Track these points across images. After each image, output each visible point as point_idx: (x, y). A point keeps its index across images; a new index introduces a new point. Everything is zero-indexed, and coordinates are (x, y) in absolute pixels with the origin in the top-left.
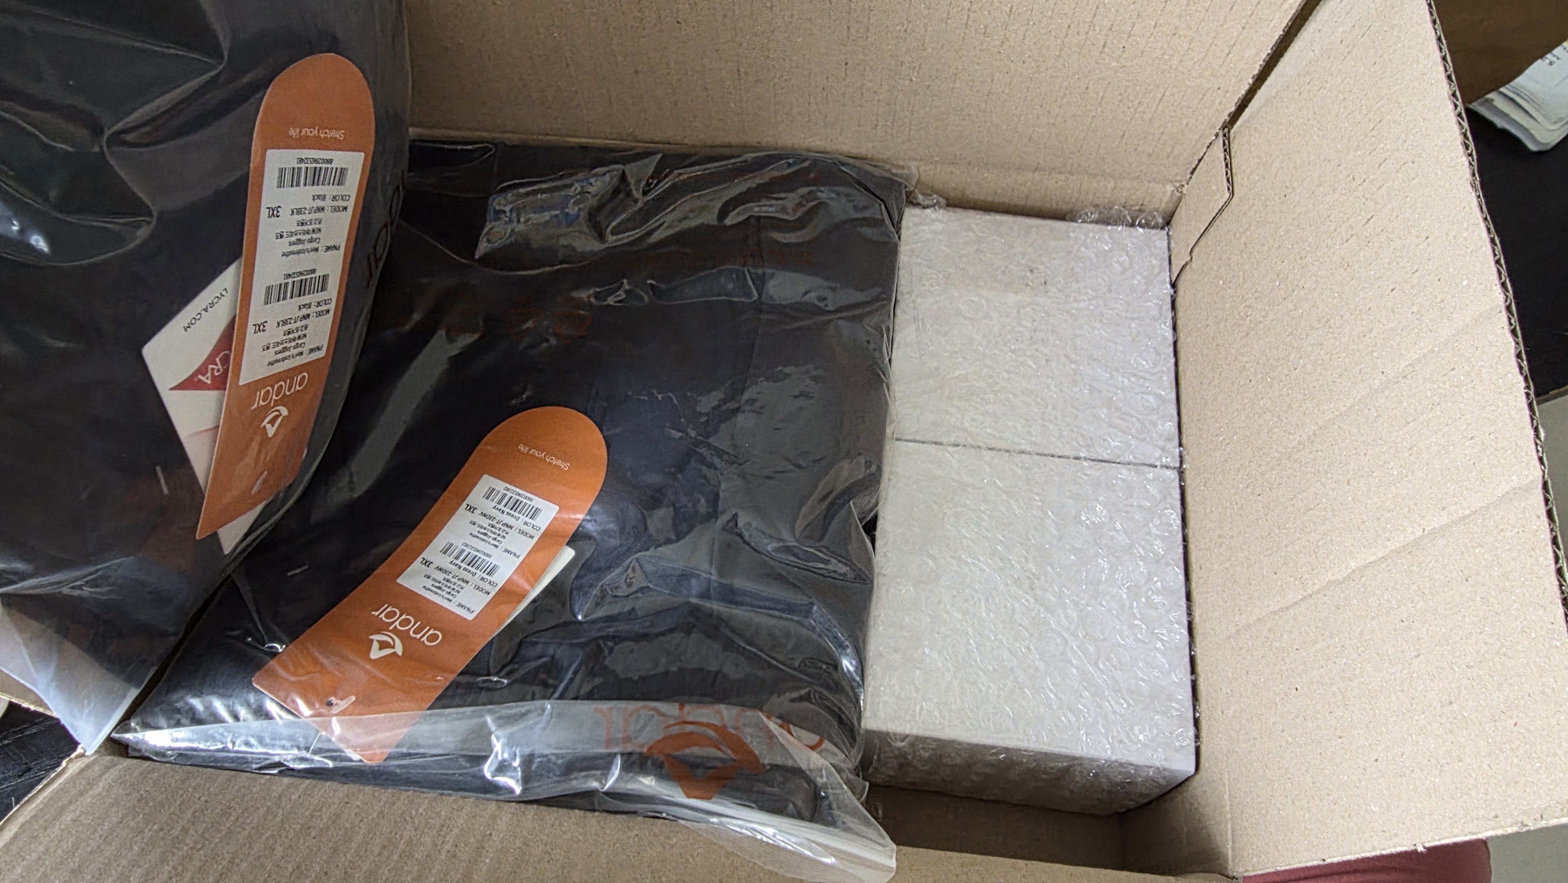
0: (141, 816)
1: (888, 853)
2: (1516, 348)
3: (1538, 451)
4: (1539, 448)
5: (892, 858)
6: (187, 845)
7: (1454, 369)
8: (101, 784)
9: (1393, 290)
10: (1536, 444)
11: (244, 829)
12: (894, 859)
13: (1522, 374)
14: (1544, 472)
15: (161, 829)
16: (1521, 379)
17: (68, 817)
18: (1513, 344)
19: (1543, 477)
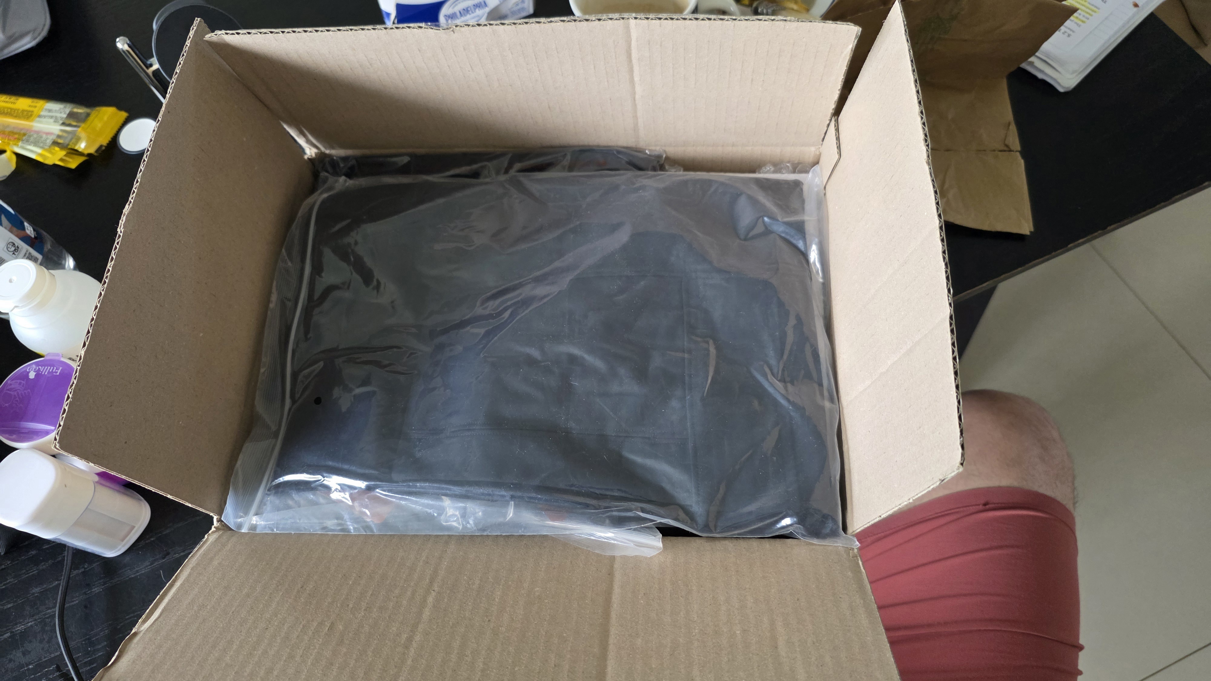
0: (255, 558)
1: (658, 540)
2: (943, 248)
3: (949, 300)
4: (950, 298)
5: (660, 541)
6: (283, 570)
7: (922, 259)
8: (229, 545)
9: (901, 216)
10: (948, 296)
11: (312, 560)
12: (661, 542)
13: (944, 261)
14: (951, 310)
15: (267, 564)
16: (943, 264)
17: (215, 563)
18: (941, 246)
19: (950, 313)
